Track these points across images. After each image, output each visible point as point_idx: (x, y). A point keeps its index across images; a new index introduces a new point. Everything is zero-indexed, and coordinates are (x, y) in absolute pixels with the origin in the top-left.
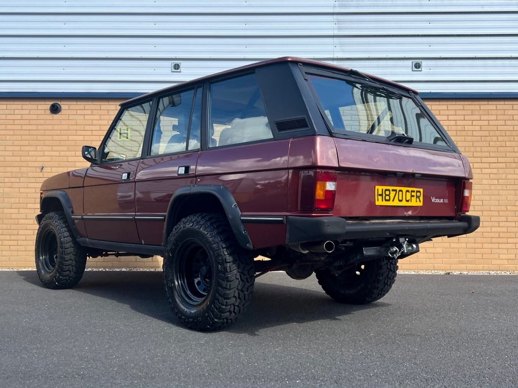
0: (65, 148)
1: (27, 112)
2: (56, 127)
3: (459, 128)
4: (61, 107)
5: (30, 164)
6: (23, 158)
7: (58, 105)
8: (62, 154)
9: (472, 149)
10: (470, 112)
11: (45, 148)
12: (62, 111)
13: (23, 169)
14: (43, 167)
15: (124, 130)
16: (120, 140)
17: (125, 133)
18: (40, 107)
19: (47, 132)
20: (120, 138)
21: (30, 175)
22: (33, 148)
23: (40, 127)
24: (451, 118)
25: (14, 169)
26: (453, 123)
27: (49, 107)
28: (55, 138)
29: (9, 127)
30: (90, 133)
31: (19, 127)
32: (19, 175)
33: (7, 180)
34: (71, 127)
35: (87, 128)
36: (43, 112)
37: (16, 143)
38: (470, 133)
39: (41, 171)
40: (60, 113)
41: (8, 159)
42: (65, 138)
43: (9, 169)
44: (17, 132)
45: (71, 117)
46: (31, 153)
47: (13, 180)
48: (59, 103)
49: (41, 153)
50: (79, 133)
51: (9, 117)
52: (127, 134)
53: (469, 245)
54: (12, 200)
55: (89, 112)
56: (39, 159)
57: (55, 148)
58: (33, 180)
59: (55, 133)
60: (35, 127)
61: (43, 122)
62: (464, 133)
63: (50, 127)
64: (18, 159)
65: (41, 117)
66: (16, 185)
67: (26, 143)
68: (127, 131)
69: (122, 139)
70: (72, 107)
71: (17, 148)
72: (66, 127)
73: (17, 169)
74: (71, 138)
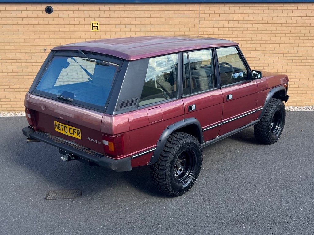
0: (58, 37)
1: (30, 12)
2: (50, 23)
3: (303, 21)
4: (52, 9)
5: (37, 47)
6: (32, 44)
7: (51, 8)
8: (57, 40)
9: (309, 35)
10: (310, 11)
11: (45, 37)
12: (53, 11)
13: (33, 51)
14: (45, 49)
15: (95, 24)
16: (93, 31)
17: (96, 26)
18: (39, 9)
19: (46, 26)
20: (93, 29)
21: (38, 54)
22: (38, 37)
23: (40, 23)
24: (299, 15)
25: (27, 51)
26: (299, 18)
27: (44, 9)
28: (51, 30)
29: (19, 23)
30: (73, 26)
31: (26, 23)
32: (30, 55)
33: (23, 58)
34: (61, 23)
35: (71, 23)
36: (41, 12)
37: (26, 33)
38: (309, 25)
39: (45, 52)
40: (52, 13)
41: (21, 44)
42: (57, 30)
43: (23, 51)
44: (25, 26)
45: (60, 16)
46: (36, 40)
47: (27, 58)
48: (51, 6)
49: (43, 40)
50: (66, 26)
51: (19, 16)
52: (97, 27)
53: (299, 92)
54: (28, 70)
55: (72, 12)
56: (42, 44)
57: (51, 37)
58: (40, 58)
59: (50, 26)
60: (37, 23)
61: (41, 19)
62: (305, 25)
63: (47, 23)
64: (28, 44)
65: (40, 16)
66: (29, 61)
67: (33, 33)
68: (97, 24)
69: (94, 30)
70: (60, 9)
71: (27, 37)
72: (57, 23)
73: (29, 51)
74: (61, 30)
